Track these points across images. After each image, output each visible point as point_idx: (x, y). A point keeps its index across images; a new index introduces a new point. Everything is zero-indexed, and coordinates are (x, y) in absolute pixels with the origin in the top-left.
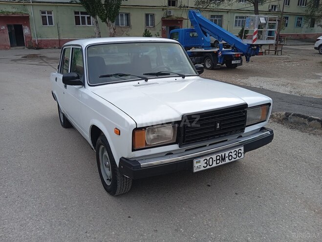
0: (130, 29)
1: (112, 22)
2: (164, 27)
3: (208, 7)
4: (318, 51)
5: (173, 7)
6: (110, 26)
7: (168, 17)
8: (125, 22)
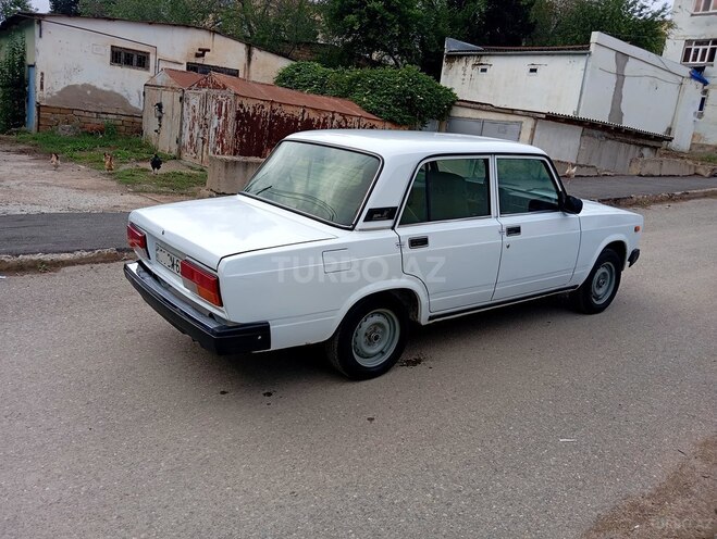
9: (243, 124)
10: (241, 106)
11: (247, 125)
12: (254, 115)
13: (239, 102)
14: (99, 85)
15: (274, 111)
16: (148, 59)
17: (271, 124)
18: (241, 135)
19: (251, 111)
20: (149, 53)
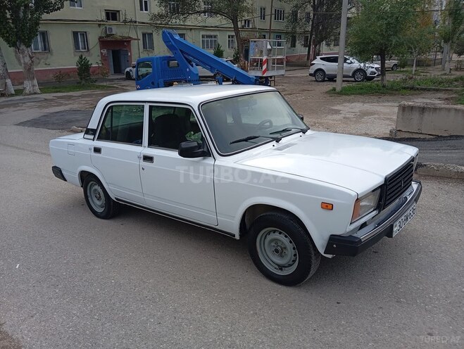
0: (49, 55)
1: (27, 47)
2: (105, 51)
4: (314, 79)
5: (114, 22)
6: (23, 52)
7: (108, 36)
8: (40, 45)
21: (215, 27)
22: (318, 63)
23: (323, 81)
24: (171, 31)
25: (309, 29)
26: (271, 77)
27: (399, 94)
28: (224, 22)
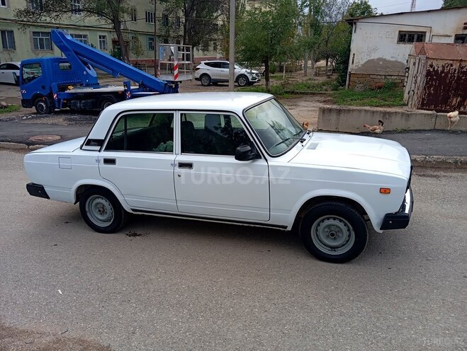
3: (38, 21)
4: (199, 83)
9: (432, 79)
10: (431, 66)
11: (435, 80)
12: (443, 72)
13: (429, 63)
14: (388, 58)
15: (462, 68)
16: (425, 35)
17: (459, 78)
18: (429, 88)
19: (440, 69)
20: (425, 32)
21: (84, 27)
22: (203, 68)
23: (209, 85)
24: (60, 30)
25: (182, 33)
26: (181, 82)
27: (283, 98)
28: (103, 22)
